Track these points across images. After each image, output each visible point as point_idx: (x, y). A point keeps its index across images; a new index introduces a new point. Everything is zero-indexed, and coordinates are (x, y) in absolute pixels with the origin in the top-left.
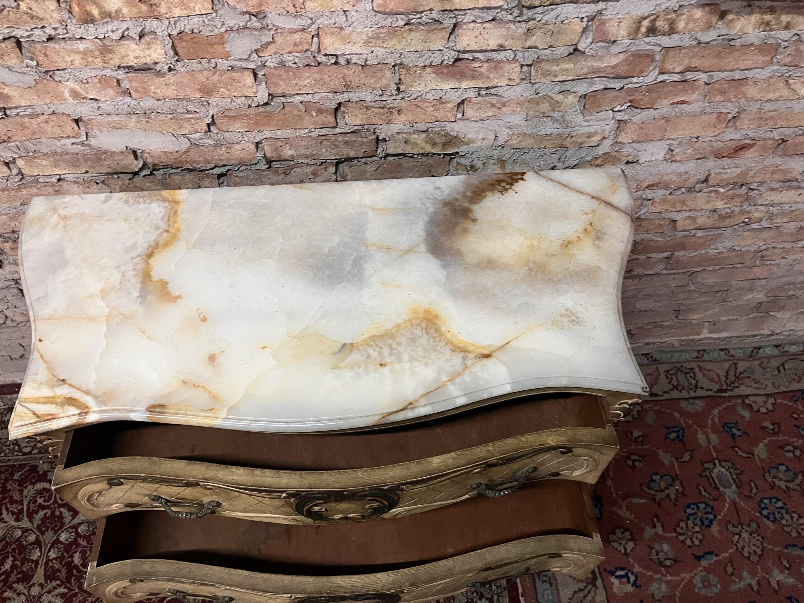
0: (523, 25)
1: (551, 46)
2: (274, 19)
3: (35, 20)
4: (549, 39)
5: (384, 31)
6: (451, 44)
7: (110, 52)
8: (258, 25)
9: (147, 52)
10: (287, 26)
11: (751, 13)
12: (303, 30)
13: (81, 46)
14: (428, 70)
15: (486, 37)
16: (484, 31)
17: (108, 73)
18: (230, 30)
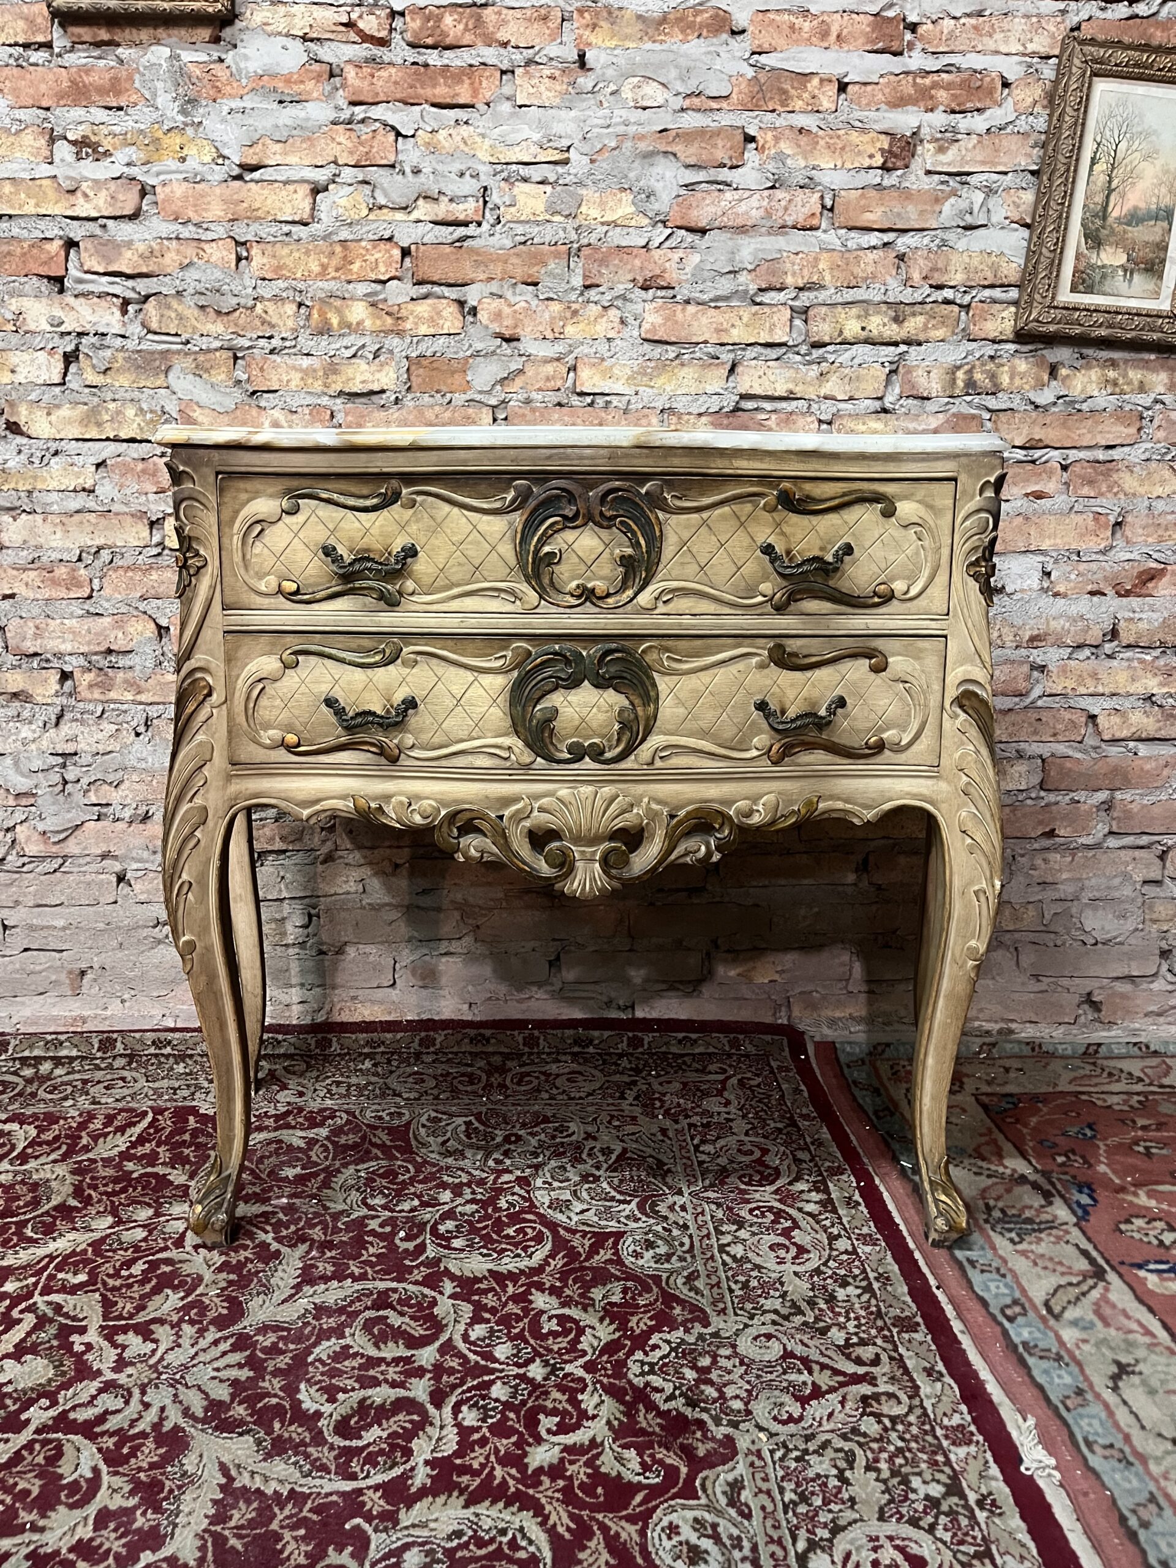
0: (815, 367)
1: (851, 399)
2: (528, 345)
3: (266, 326)
4: (847, 388)
5: (652, 364)
6: (731, 384)
7: (335, 372)
8: (509, 352)
9: (378, 376)
10: (541, 354)
11: (1089, 367)
12: (558, 360)
13: (306, 362)
14: (704, 419)
15: (772, 378)
16: (769, 372)
17: (325, 401)
18: (477, 354)
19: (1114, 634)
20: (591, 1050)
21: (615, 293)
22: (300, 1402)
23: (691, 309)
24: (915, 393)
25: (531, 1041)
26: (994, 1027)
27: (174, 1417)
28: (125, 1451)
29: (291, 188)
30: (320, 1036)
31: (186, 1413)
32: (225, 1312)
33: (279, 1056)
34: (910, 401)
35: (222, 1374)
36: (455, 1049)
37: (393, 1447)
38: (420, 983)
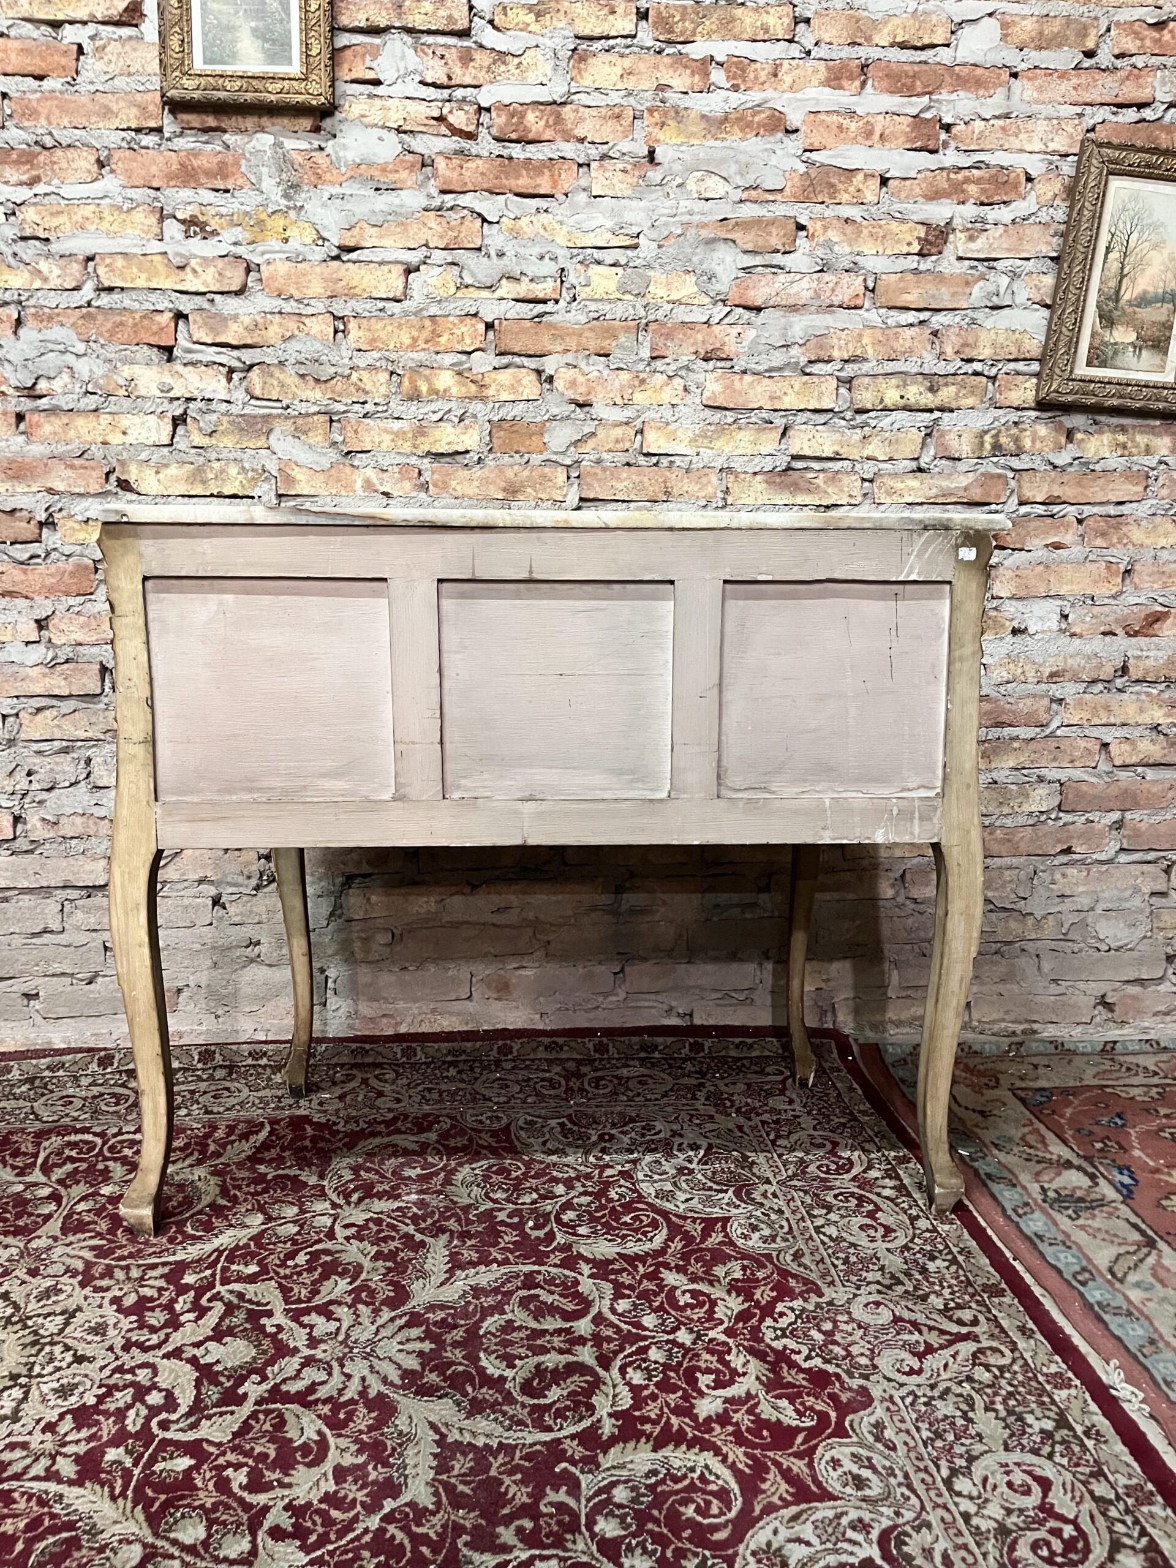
0: (858, 431)
1: (891, 459)
2: (600, 410)
3: (360, 393)
4: (887, 449)
5: (713, 428)
6: (783, 446)
7: (423, 434)
8: (582, 416)
9: (462, 437)
10: (612, 418)
11: (1100, 432)
12: (627, 424)
13: (397, 425)
14: (759, 478)
15: (820, 441)
16: (818, 435)
17: (413, 460)
18: (554, 418)
19: (1125, 670)
20: (656, 1055)
21: (679, 364)
22: (484, 1369)
23: (748, 378)
24: (947, 454)
25: (601, 1048)
26: (1019, 1028)
27: (376, 1387)
28: (342, 1416)
29: (386, 268)
30: (405, 1045)
31: (385, 1381)
32: (392, 1294)
33: (369, 1065)
34: (943, 462)
35: (409, 1347)
36: (532, 1056)
37: (577, 1404)
38: (495, 995)
